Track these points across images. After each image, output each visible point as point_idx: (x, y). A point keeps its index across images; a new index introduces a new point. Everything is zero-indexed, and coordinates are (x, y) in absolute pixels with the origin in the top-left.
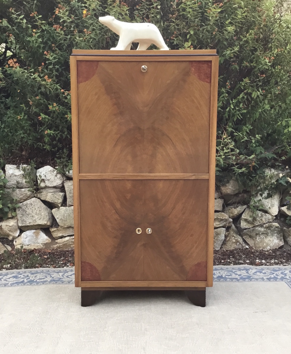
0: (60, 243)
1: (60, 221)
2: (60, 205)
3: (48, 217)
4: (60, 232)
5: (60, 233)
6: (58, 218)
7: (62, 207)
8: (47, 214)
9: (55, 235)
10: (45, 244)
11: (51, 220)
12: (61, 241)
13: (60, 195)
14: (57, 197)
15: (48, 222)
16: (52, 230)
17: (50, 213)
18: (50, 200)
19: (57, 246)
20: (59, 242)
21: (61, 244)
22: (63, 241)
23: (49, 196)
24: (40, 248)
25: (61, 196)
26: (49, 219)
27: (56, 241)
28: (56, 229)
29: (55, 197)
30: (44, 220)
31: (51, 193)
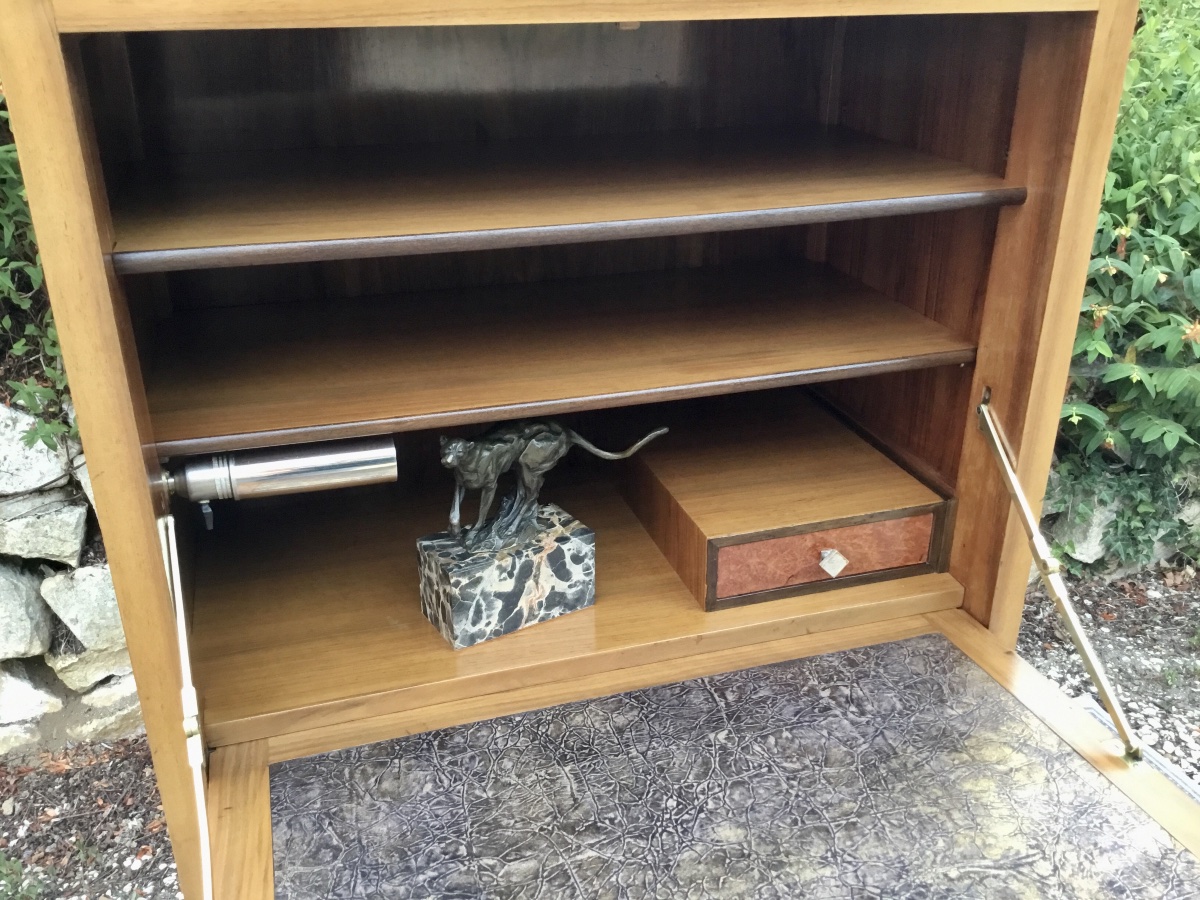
0: (105, 712)
1: (88, 633)
2: (73, 563)
3: (28, 624)
4: (98, 664)
5: (97, 668)
6: (75, 621)
7: (88, 569)
8: (22, 611)
9: (74, 680)
10: (41, 723)
11: (45, 633)
12: (109, 698)
13: (68, 525)
14: (56, 533)
15: (31, 642)
16: (58, 664)
17: (33, 599)
18: (21, 549)
19: (95, 730)
20: (99, 704)
21: (112, 719)
22: (117, 698)
23: (11, 532)
24: (17, 744)
25: (71, 528)
26: (37, 628)
27: (86, 700)
28: (74, 659)
29: (45, 535)
30: (12, 638)
31: (22, 517)
